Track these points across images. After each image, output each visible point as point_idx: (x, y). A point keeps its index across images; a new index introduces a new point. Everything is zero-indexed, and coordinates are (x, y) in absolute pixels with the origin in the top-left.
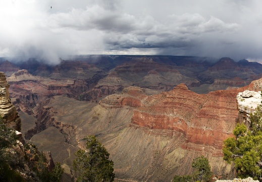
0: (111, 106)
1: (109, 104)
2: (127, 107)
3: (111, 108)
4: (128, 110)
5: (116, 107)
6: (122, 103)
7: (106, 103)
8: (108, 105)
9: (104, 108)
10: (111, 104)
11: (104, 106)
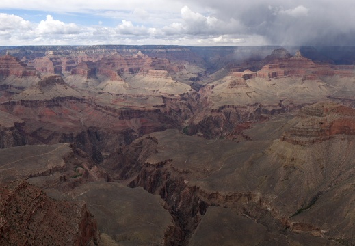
0: (312, 139)
1: (307, 136)
2: (343, 136)
3: (314, 142)
4: (346, 141)
5: (321, 141)
6: (330, 131)
7: (300, 136)
8: (305, 139)
9: (298, 146)
10: (311, 136)
11: (297, 143)
